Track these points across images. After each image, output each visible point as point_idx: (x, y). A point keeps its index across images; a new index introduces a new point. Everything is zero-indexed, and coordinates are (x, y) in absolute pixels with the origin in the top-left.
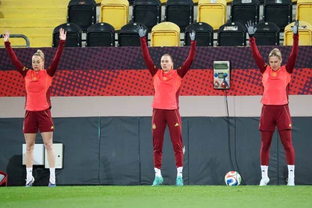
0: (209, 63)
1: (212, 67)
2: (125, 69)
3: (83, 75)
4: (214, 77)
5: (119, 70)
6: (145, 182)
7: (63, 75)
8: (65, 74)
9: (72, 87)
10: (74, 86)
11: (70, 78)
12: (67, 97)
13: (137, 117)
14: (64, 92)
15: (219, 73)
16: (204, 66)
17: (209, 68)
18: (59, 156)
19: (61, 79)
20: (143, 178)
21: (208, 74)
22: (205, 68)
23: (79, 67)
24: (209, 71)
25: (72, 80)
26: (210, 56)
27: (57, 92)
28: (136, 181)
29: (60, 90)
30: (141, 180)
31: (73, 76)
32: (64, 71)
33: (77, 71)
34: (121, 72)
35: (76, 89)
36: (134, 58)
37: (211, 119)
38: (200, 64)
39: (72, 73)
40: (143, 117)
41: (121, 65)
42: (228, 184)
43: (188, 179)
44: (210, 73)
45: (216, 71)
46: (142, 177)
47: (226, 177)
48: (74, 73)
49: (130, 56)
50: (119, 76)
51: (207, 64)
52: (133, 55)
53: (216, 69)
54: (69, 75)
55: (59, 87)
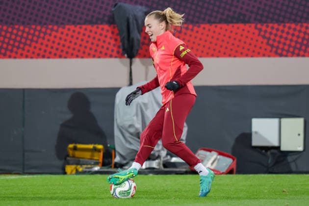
7: (303, 30)
8: (307, 28)
14: (305, 51)
19: (302, 35)
27: (297, 51)
29: (300, 49)
32: (305, 25)
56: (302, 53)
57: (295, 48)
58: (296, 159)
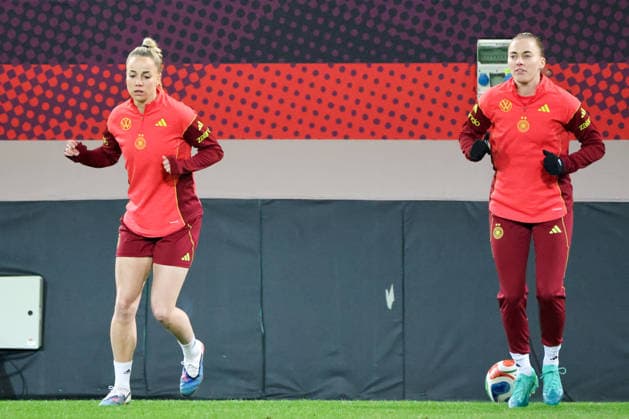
0: (465, 45)
1: (472, 56)
2: (222, 61)
3: (99, 78)
4: (479, 86)
5: (205, 65)
6: (276, 391)
7: (42, 78)
8: (49, 74)
9: (68, 114)
10: (76, 110)
11: (65, 86)
12: (53, 142)
13: (257, 200)
14: (46, 126)
15: (492, 75)
16: (449, 52)
17: (465, 61)
18: (30, 313)
19: (38, 90)
20: (271, 377)
21: (460, 76)
22: (453, 60)
23: (88, 54)
24: (463, 67)
25: (68, 94)
26: (466, 24)
27: (27, 127)
28: (252, 386)
29: (34, 122)
30: (268, 382)
31: (72, 82)
32: (45, 68)
33: (84, 67)
34: (209, 69)
35: (80, 119)
36: (248, 29)
37: (469, 207)
38: (438, 48)
39: (68, 74)
40: (273, 201)
41: (209, 49)
42: (495, 396)
43: (403, 383)
44: (467, 73)
45: (483, 69)
46: (269, 376)
47: (489, 376)
48: (76, 72)
49: (236, 25)
50: (205, 82)
51: (457, 49)
52: (245, 21)
53: (482, 62)
54: (61, 78)
55: (30, 114)
56: (38, 130)
57: (23, 119)
58: (24, 368)
